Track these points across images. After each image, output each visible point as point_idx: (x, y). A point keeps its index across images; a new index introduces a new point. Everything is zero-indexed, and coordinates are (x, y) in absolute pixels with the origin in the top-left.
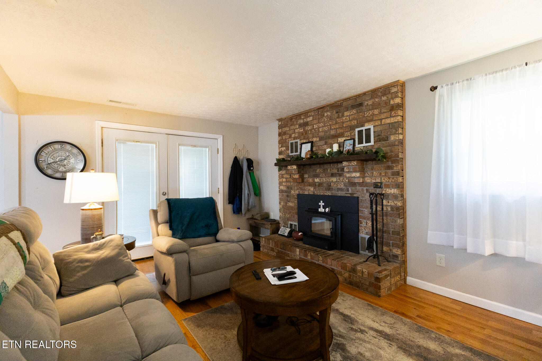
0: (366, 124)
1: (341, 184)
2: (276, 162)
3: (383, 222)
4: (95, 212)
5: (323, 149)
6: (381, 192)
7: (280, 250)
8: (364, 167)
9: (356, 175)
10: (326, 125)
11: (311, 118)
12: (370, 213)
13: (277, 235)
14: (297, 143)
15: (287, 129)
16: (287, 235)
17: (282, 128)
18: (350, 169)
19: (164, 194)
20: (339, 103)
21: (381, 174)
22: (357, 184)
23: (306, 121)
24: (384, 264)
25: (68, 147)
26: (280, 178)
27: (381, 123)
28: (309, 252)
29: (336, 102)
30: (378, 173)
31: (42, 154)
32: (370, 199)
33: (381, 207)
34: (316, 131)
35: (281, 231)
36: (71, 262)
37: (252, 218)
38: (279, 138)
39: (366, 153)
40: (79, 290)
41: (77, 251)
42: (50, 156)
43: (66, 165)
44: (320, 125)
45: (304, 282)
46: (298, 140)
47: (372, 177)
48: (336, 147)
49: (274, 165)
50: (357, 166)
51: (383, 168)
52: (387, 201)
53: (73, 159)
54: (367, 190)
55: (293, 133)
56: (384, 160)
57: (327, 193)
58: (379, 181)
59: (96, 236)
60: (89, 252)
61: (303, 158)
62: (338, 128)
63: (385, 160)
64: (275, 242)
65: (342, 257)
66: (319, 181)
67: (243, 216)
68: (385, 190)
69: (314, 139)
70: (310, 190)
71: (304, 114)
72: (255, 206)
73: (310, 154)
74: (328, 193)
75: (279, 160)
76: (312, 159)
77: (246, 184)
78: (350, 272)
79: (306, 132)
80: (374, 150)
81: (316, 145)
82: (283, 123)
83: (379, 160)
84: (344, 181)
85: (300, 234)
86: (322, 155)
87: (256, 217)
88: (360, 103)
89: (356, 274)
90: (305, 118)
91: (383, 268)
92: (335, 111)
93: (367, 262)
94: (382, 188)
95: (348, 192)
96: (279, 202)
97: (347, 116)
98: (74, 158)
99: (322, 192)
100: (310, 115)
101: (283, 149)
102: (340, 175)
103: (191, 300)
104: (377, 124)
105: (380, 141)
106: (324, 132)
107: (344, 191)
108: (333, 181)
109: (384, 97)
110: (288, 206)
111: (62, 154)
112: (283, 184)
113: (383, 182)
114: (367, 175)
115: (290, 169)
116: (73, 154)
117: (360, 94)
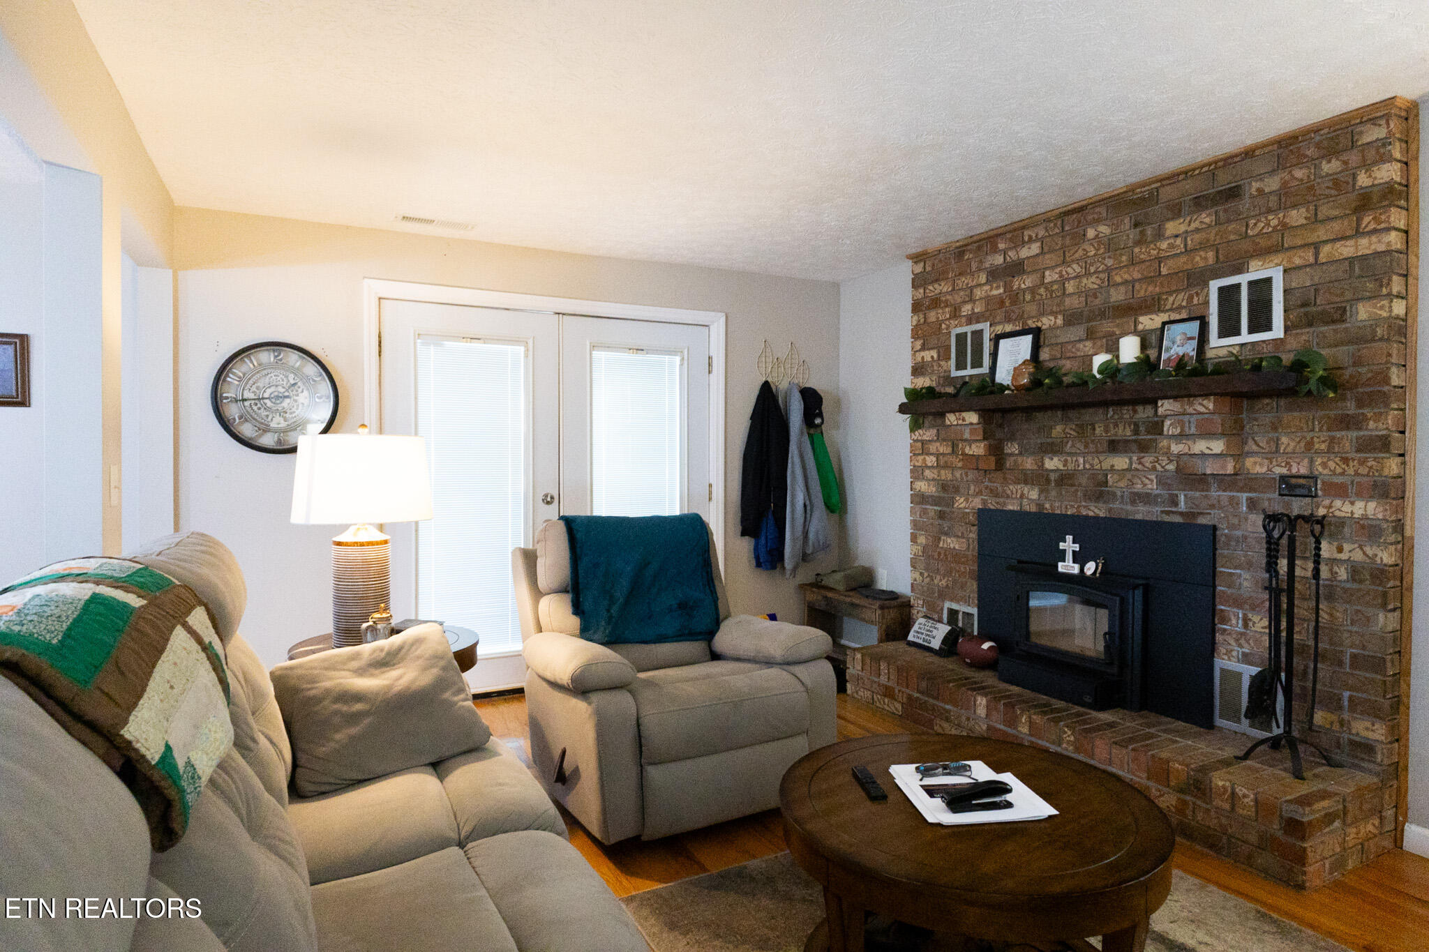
0: (1254, 264)
1: (1147, 478)
2: (905, 401)
3: (1317, 621)
4: (371, 553)
5: (1079, 354)
6: (1310, 512)
7: (916, 695)
8: (1242, 420)
9: (1208, 448)
10: (1092, 270)
11: (1035, 248)
12: (1266, 588)
13: (901, 646)
14: (978, 335)
15: (944, 287)
16: (940, 648)
17: (925, 284)
18: (1187, 425)
19: (549, 499)
20: (1143, 189)
21: (1309, 445)
22: (1211, 480)
23: (1015, 258)
24: (1317, 771)
25: (293, 358)
26: (914, 454)
27: (1316, 259)
28: (1023, 711)
29: (1132, 189)
30: (1299, 442)
31: (229, 379)
32: (1264, 535)
33: (1311, 565)
34: (1053, 291)
35: (918, 632)
36: (317, 700)
37: (817, 585)
38: (916, 318)
39: (1257, 368)
40: (340, 782)
41: (332, 666)
42: (248, 386)
43: (288, 411)
44: (1069, 270)
45: (1042, 825)
46: (985, 326)
47: (1274, 455)
48: (1129, 350)
49: (897, 408)
50: (1216, 417)
51: (1319, 423)
52: (1335, 544)
53: (306, 392)
54: (1252, 505)
55: (967, 299)
56: (1326, 396)
57: (1092, 508)
58: (1303, 471)
59: (374, 622)
60: (361, 672)
61: (1002, 388)
62: (1139, 280)
63: (1331, 395)
64: (899, 670)
65: (1152, 736)
66: (1062, 468)
67: (787, 576)
68: (1327, 502)
69: (1044, 320)
70: (1028, 498)
71: (1009, 236)
72: (826, 547)
73: (1030, 374)
74: (1097, 510)
75: (913, 394)
76: (1039, 390)
77: (799, 471)
78: (1181, 791)
79: (1015, 297)
80: (1287, 359)
81: (1053, 341)
82: (930, 269)
83: (1309, 393)
84: (1159, 467)
85: (986, 646)
86: (1077, 375)
87: (829, 581)
88: (1230, 189)
89: (1210, 802)
90: (1011, 249)
91: (1316, 786)
92: (1127, 220)
93: (1249, 762)
94: (1316, 496)
95: (1174, 509)
96: (912, 534)
97: (1177, 236)
98: (308, 389)
99: (1072, 506)
100: (1030, 237)
101: (929, 355)
102: (1144, 448)
103: (644, 838)
104: (1297, 261)
105: (1310, 325)
106: (1084, 294)
107: (1156, 504)
108: (1116, 468)
109: (1329, 162)
110: (942, 548)
111: (279, 378)
112: (927, 473)
113: (1321, 474)
114: (1255, 448)
115: (955, 423)
116: (307, 379)
117: (1232, 157)
